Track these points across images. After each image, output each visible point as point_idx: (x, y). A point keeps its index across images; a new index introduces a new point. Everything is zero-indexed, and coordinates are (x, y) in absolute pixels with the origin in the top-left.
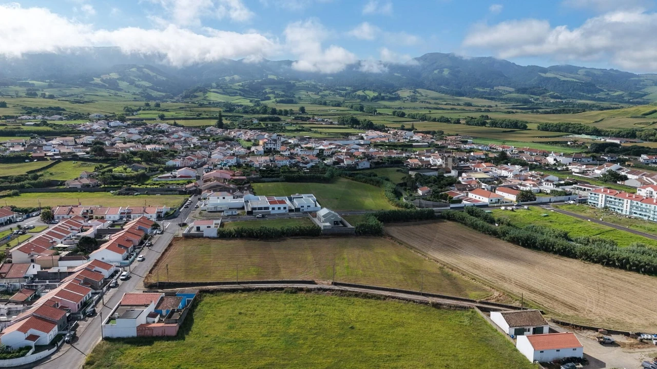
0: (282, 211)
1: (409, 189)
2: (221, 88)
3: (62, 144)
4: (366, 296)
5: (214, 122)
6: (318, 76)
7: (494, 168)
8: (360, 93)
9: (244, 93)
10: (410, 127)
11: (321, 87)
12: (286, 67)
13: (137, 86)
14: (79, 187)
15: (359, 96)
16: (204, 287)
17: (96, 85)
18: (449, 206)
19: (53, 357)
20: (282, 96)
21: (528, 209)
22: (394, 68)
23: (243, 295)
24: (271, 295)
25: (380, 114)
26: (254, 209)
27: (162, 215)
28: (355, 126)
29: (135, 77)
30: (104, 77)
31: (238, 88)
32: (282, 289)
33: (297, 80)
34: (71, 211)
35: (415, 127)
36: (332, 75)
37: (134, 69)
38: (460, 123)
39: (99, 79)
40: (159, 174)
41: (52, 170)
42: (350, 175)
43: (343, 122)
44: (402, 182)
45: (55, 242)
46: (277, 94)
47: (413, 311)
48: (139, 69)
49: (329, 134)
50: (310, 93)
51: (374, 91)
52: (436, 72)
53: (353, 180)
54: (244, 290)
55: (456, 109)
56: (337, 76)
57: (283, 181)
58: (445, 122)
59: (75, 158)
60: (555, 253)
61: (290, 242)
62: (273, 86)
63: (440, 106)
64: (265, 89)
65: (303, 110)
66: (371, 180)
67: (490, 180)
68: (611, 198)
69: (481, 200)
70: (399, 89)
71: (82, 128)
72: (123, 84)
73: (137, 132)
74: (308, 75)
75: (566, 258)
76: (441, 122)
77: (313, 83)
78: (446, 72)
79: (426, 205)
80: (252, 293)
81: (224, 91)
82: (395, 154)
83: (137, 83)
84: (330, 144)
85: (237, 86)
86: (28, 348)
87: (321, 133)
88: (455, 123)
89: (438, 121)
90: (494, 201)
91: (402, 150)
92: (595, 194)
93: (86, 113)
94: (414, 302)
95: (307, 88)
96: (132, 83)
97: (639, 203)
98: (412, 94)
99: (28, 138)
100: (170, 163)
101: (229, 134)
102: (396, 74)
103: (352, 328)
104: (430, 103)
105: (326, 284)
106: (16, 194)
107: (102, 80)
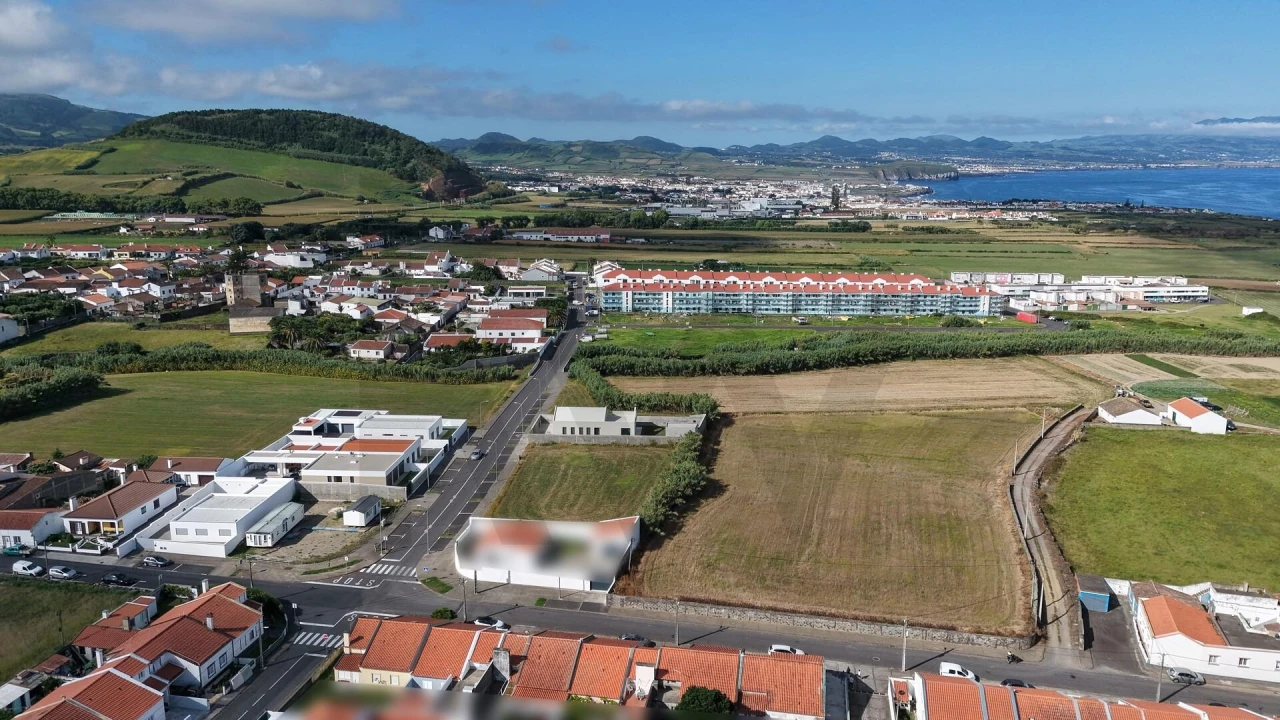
68: (640, 294)
92: (614, 294)
97: (684, 293)
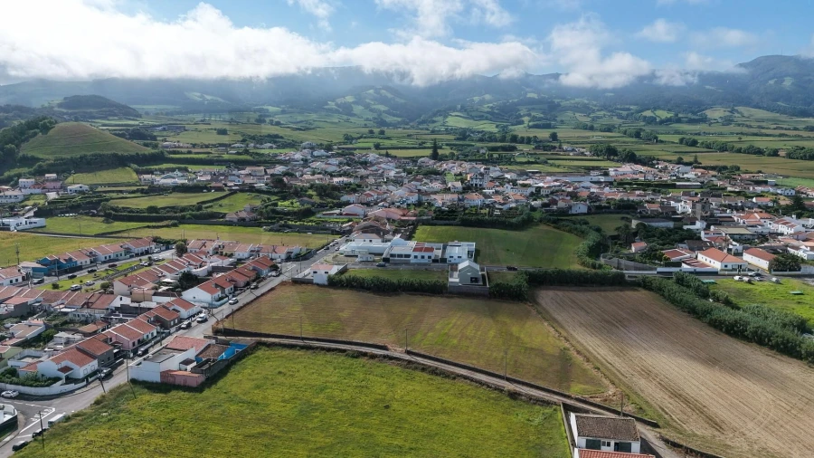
0: (426, 260)
1: (620, 244)
2: (465, 111)
3: (250, 175)
4: (434, 372)
5: (429, 152)
6: (593, 93)
7: (768, 222)
8: (648, 113)
9: (493, 116)
10: (692, 159)
11: (595, 106)
12: (552, 81)
13: (372, 110)
14: (236, 220)
15: (645, 117)
16: (263, 339)
17: (330, 110)
18: (656, 269)
19: (77, 392)
20: (540, 119)
21: (777, 282)
22: (705, 78)
23: (299, 353)
24: (329, 356)
25: (662, 142)
26: (392, 255)
27: (292, 255)
28: (612, 157)
29: (372, 100)
30: (339, 101)
31: (486, 110)
32: (344, 351)
33: (564, 98)
34: (204, 245)
35: (699, 160)
36: (614, 90)
37: (371, 91)
38: (778, 155)
39: (333, 103)
40: (327, 210)
41: (224, 202)
42: (555, 222)
43: (597, 152)
44: (616, 233)
45: (164, 276)
46: (534, 116)
47: (479, 398)
48: (377, 91)
49: (569, 167)
50: (577, 115)
51: (669, 110)
52: (772, 82)
53: (554, 227)
54: (302, 348)
55: (786, 135)
56: (620, 93)
57: (457, 225)
58: (755, 153)
59: (252, 189)
60: (772, 348)
61: (404, 297)
62: (530, 107)
63: (763, 131)
64: (519, 110)
65: (554, 137)
66: (576, 229)
67: (751, 237)
69: (712, 264)
70: (710, 107)
71: (282, 157)
72: (358, 109)
73: (337, 163)
74: (580, 91)
75: (785, 358)
76: (748, 153)
77: (586, 102)
78: (788, 82)
79: (625, 265)
80: (311, 351)
81: (468, 114)
82: (635, 196)
83: (373, 107)
84: (556, 181)
85: (485, 108)
86: (57, 379)
87: (559, 166)
88: (769, 155)
89: (745, 152)
90: (730, 267)
91: (654, 191)
93: (299, 141)
94: (488, 386)
95: (576, 109)
96: (367, 106)
98: (728, 114)
99: (224, 168)
100: (345, 198)
101: (441, 166)
102: (708, 87)
103: (387, 407)
104: (751, 127)
105: (398, 352)
106: (175, 225)
107: (337, 105)
